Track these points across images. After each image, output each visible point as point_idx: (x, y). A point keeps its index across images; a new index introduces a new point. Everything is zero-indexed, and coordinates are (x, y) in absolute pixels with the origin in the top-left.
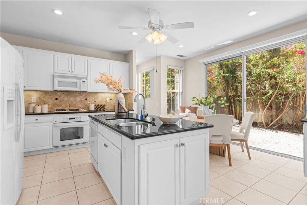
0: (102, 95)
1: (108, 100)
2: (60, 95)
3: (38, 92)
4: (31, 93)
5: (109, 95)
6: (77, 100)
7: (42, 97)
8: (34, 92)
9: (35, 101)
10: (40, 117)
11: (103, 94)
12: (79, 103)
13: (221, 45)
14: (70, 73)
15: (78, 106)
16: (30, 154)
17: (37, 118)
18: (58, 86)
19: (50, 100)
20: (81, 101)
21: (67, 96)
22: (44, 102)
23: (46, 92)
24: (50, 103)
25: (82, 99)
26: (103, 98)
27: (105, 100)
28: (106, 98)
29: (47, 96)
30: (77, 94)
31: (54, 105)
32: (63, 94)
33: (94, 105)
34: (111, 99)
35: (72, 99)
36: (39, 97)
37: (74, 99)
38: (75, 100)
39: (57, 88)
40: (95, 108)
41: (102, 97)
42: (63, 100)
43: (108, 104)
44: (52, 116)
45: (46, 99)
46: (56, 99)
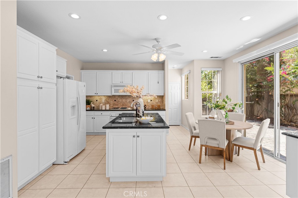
0: (144, 98)
1: (149, 101)
2: (117, 98)
3: (105, 97)
4: (102, 97)
5: (150, 97)
6: (127, 101)
7: (107, 100)
8: (103, 97)
9: (104, 102)
10: (103, 113)
12: (128, 103)
13: (249, 44)
14: (121, 83)
15: (128, 105)
16: (99, 134)
17: (102, 113)
18: (114, 93)
19: (112, 101)
20: (130, 101)
21: (121, 99)
22: (109, 102)
23: (109, 97)
24: (112, 103)
25: (131, 101)
26: (145, 99)
28: (147, 100)
29: (110, 99)
30: (127, 97)
31: (114, 104)
32: (119, 97)
34: (151, 101)
35: (124, 100)
36: (106, 100)
37: (125, 101)
39: (114, 94)
42: (119, 101)
43: (149, 104)
44: (110, 112)
45: (109, 101)
46: (115, 101)
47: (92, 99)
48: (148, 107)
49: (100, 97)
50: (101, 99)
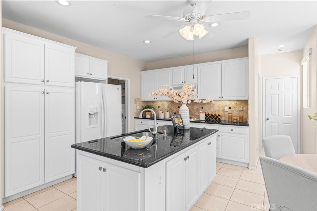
0: (219, 103)
1: (226, 109)
3: (168, 102)
4: (165, 103)
5: (228, 103)
6: (194, 109)
7: (170, 106)
9: (166, 109)
11: (220, 101)
12: (195, 111)
14: (183, 83)
15: (195, 114)
19: (175, 108)
20: (197, 109)
22: (171, 109)
25: (199, 108)
27: (222, 109)
28: (224, 107)
29: (173, 105)
33: (204, 114)
34: (230, 108)
36: (168, 106)
37: (191, 108)
38: (193, 108)
40: (205, 118)
41: (219, 105)
43: (226, 114)
45: (172, 107)
46: (179, 107)
47: (155, 105)
48: (225, 119)
49: (163, 102)
50: (163, 105)
